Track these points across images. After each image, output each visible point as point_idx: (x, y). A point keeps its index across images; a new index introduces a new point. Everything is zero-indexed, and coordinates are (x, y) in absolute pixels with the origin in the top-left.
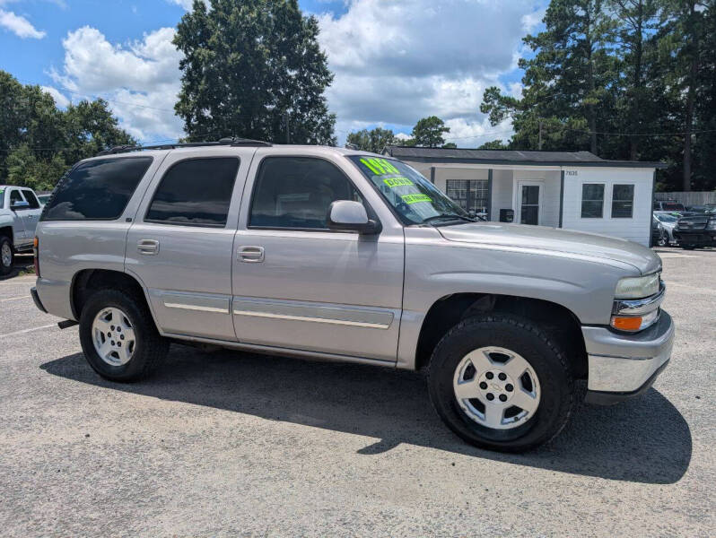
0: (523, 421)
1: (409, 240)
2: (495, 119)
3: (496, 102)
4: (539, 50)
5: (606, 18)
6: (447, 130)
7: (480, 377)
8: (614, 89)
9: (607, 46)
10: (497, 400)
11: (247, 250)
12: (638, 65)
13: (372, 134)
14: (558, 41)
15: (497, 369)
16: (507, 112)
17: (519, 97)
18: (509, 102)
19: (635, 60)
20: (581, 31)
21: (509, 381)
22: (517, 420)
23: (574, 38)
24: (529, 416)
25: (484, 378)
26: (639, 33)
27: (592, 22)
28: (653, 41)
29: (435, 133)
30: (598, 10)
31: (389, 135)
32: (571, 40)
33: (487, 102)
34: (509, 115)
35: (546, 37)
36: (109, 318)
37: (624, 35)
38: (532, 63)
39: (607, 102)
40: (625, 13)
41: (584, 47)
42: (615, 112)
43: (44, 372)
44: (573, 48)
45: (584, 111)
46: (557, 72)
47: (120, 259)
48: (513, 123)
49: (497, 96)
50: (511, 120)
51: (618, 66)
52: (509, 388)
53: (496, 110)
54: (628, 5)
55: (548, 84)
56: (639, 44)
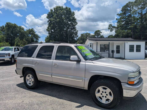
0: (110, 102)
1: (86, 63)
2: (111, 31)
4: (120, 16)
5: (134, 10)
6: (101, 33)
7: (101, 92)
8: (137, 24)
9: (135, 15)
10: (104, 97)
11: (55, 64)
12: (142, 19)
13: (86, 34)
14: (124, 14)
15: (104, 91)
16: (114, 29)
17: (116, 26)
18: (114, 27)
19: (141, 18)
20: (129, 12)
21: (107, 93)
22: (109, 102)
23: (128, 14)
24: (111, 101)
25: (102, 93)
26: (142, 12)
27: (132, 11)
28: (145, 14)
29: (99, 33)
30: (133, 8)
31: (89, 34)
33: (109, 27)
35: (122, 14)
36: (29, 76)
37: (139, 13)
38: (119, 19)
39: (135, 27)
40: (139, 8)
41: (130, 16)
42: (137, 29)
43: (17, 86)
44: (128, 16)
45: (130, 29)
46: (124, 21)
47: (31, 65)
49: (112, 26)
50: (115, 31)
51: (138, 19)
52: (107, 95)
53: (111, 29)
54: (139, 7)
55: (122, 23)
56: (142, 15)
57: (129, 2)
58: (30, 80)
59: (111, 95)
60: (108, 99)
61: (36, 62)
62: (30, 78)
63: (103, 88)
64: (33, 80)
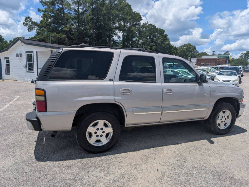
3: (30, 23)
5: (67, 2)
9: (71, 12)
10: (223, 122)
14: (52, 5)
15: (224, 115)
16: (34, 27)
17: (39, 22)
18: (35, 24)
19: (78, 18)
20: (60, 4)
23: (58, 6)
26: (78, 10)
27: (64, 2)
28: (83, 13)
32: (57, 7)
33: (26, 22)
34: (35, 29)
37: (75, 10)
38: (43, 11)
41: (61, 10)
42: (73, 35)
44: (58, 10)
48: (36, 32)
49: (31, 21)
50: (35, 31)
51: (72, 19)
53: (30, 26)
55: (50, 20)
56: (78, 14)
58: (100, 133)
59: (228, 118)
60: (226, 123)
61: (123, 90)
62: (100, 128)
63: (223, 112)
64: (112, 131)
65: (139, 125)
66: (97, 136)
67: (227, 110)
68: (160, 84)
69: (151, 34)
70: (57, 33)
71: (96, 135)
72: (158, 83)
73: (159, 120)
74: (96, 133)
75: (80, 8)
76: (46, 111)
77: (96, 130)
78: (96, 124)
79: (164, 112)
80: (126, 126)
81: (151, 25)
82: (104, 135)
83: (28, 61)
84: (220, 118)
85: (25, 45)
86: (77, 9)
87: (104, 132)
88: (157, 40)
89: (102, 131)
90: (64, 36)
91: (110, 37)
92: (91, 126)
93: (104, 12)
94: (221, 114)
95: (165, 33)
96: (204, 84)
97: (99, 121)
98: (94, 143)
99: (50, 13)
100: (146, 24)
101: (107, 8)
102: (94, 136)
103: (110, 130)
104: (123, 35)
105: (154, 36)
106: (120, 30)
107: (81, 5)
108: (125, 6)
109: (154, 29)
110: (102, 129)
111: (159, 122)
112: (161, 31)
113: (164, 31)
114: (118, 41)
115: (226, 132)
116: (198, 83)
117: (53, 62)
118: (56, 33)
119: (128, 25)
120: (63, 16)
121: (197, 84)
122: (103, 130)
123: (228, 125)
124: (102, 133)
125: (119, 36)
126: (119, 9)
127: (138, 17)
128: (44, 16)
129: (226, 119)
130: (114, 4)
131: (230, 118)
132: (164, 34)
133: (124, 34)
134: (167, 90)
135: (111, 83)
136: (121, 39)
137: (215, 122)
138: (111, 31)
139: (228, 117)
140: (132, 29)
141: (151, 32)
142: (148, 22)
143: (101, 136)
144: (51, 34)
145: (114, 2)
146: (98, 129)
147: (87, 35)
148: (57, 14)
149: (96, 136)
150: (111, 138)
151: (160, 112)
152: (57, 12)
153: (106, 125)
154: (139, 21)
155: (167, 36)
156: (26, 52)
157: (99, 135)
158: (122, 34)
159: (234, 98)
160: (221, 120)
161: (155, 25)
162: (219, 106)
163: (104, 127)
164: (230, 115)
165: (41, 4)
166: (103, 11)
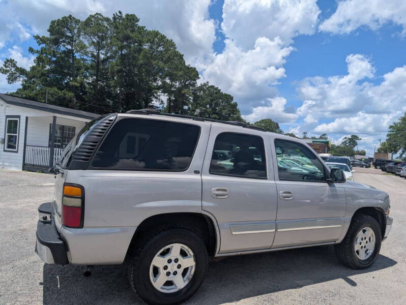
2: (12, 79)
3: (13, 69)
5: (80, 41)
9: (85, 57)
15: (364, 236)
16: (19, 77)
17: (28, 69)
18: (22, 71)
19: (96, 68)
20: (69, 43)
23: (64, 46)
26: (98, 55)
27: (75, 41)
32: (62, 47)
33: (6, 67)
34: (21, 79)
35: (48, 39)
37: (93, 56)
38: (37, 52)
41: (69, 53)
42: (85, 93)
44: (64, 52)
45: (70, 88)
46: (53, 62)
48: (22, 85)
49: (14, 65)
50: (21, 83)
51: (87, 69)
53: (12, 74)
54: (95, 40)
55: (48, 67)
56: (98, 61)
57: (71, 16)
58: (172, 267)
59: (370, 241)
60: (367, 250)
61: (218, 190)
62: (173, 259)
63: (363, 230)
64: (193, 264)
65: (239, 253)
66: (168, 274)
67: (368, 228)
68: (273, 182)
69: (212, 100)
70: (59, 89)
71: (165, 272)
72: (269, 180)
73: (270, 245)
74: (166, 268)
75: (101, 53)
76: (81, 226)
77: (166, 263)
78: (167, 251)
79: (279, 230)
80: (217, 255)
81: (212, 87)
82: (180, 271)
83: (8, 133)
84: (359, 240)
85: (5, 104)
86: (96, 54)
87: (179, 267)
88: (221, 110)
89: (177, 264)
90: (70, 95)
91: (148, 101)
92: (158, 256)
93: (141, 62)
94: (360, 234)
95: (234, 101)
96: (337, 185)
97: (172, 247)
98: (161, 288)
99: (49, 57)
100: (205, 85)
101: (145, 57)
102: (162, 273)
103: (189, 262)
104: (169, 100)
105: (217, 104)
106: (164, 92)
107: (103, 48)
108: (174, 56)
109: (216, 93)
110: (176, 261)
111: (270, 248)
112: (229, 98)
113: (232, 97)
114: (159, 107)
115: (369, 265)
116: (328, 182)
117: (101, 136)
118: (56, 90)
119: (177, 84)
120: (71, 62)
121: (326, 184)
122: (179, 262)
123: (371, 252)
124: (175, 269)
125: (162, 101)
126: (164, 59)
127: (193, 74)
128: (39, 60)
129: (367, 242)
130: (157, 51)
131: (373, 241)
132: (232, 103)
133: (170, 98)
134: (284, 193)
135: (197, 177)
136: (165, 106)
137: (352, 247)
138: (150, 92)
139: (370, 239)
140: (183, 92)
141: (212, 98)
142: (208, 82)
143: (175, 273)
144: (48, 89)
145: (158, 48)
146: (170, 261)
147: (110, 95)
148: (62, 59)
149: (165, 274)
150: (191, 277)
151: (274, 230)
152: (63, 55)
153: (183, 254)
154: (195, 80)
155: (237, 105)
156: (7, 117)
157: (172, 272)
158: (168, 97)
159: (377, 209)
160: (361, 244)
161: (219, 88)
162: (358, 221)
163: (180, 258)
164: (372, 236)
165: (35, 41)
166: (139, 60)
